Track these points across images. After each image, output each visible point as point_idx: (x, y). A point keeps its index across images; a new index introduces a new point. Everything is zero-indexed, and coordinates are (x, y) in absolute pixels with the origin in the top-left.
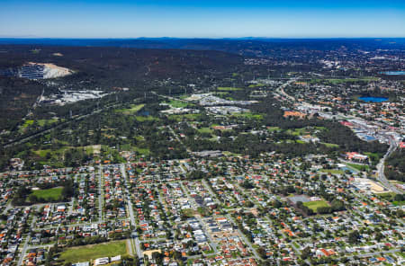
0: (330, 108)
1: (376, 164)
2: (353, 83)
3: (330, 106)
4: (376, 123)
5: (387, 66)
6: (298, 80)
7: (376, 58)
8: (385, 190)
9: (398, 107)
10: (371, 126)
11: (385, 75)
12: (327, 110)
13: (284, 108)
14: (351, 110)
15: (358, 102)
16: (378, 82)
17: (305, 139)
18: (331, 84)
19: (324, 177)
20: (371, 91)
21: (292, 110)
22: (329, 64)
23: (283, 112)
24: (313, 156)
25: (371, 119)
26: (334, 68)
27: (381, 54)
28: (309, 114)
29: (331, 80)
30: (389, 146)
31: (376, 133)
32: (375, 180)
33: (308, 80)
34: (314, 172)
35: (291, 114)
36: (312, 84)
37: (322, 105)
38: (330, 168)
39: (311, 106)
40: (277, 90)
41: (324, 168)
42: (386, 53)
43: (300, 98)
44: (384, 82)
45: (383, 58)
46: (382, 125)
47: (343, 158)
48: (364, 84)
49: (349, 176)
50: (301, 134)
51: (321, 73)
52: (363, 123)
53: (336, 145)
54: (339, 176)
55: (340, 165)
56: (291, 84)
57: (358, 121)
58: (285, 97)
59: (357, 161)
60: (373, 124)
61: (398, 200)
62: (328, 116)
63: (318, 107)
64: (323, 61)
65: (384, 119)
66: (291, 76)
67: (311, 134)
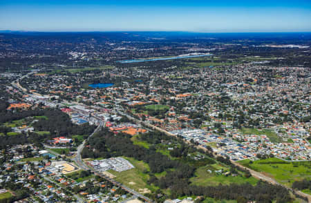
0: (57, 97)
1: (77, 146)
2: (89, 72)
3: (59, 94)
4: (94, 107)
5: (124, 55)
6: (39, 72)
7: (118, 49)
8: (76, 169)
9: (118, 90)
10: (87, 110)
11: (120, 64)
12: (54, 99)
13: (11, 100)
14: (78, 97)
15: (87, 89)
16: (111, 70)
17: (18, 131)
18: (69, 74)
19: (21, 167)
20: (101, 79)
21: (19, 101)
22: (75, 55)
23: (8, 105)
24: (20, 147)
25: (91, 104)
26: (78, 59)
27: (124, 45)
28: (34, 105)
29: (70, 70)
30: (96, 127)
31: (90, 116)
32: (70, 161)
33: (48, 72)
34: (13, 162)
35: (17, 105)
36: (51, 75)
37: (51, 94)
38: (31, 156)
39: (40, 96)
40: (13, 83)
41: (25, 157)
42: (129, 44)
43: (32, 89)
44: (117, 69)
45: (124, 48)
46: (98, 108)
47: (49, 144)
48: (99, 72)
49: (46, 161)
50: (17, 126)
51: (65, 64)
52: (83, 108)
53: (48, 133)
54: (36, 163)
55: (43, 152)
56: (30, 76)
57: (79, 107)
58: (17, 89)
59: (61, 145)
60: (91, 108)
61: (83, 177)
62: (53, 105)
63: (47, 97)
64: (71, 53)
65: (103, 103)
66: (34, 68)
67: (28, 125)
